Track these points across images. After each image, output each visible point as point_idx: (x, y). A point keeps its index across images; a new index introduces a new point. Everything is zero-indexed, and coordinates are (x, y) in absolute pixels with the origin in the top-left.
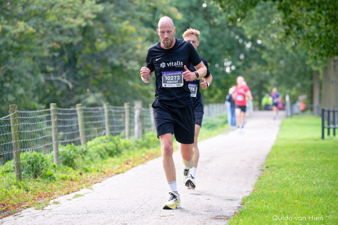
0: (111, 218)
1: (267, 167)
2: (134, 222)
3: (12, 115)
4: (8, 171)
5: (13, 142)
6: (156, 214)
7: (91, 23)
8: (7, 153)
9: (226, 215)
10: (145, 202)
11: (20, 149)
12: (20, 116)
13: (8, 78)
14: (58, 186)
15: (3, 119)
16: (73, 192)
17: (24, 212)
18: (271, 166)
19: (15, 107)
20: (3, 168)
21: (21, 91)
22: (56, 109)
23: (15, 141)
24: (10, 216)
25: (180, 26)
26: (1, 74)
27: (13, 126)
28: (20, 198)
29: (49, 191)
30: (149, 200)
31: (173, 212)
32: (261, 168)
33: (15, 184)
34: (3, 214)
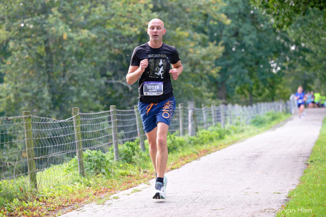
0: (166, 212)
1: (312, 162)
3: (75, 117)
4: (72, 169)
5: (76, 142)
6: (208, 208)
8: (71, 152)
9: (273, 208)
10: (198, 196)
11: (83, 148)
12: (82, 118)
13: (73, 82)
14: (117, 181)
15: (67, 121)
16: (131, 187)
17: (86, 207)
18: (316, 160)
19: (77, 110)
20: (68, 166)
21: (84, 93)
22: (116, 111)
23: (78, 141)
24: (74, 211)
25: (229, 31)
26: (67, 78)
27: (76, 127)
28: (83, 193)
29: (110, 187)
30: (202, 194)
31: (224, 206)
32: (306, 162)
33: (78, 181)
34: (67, 208)
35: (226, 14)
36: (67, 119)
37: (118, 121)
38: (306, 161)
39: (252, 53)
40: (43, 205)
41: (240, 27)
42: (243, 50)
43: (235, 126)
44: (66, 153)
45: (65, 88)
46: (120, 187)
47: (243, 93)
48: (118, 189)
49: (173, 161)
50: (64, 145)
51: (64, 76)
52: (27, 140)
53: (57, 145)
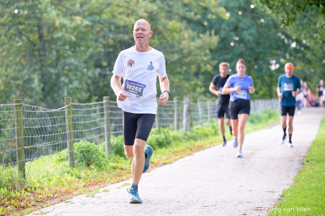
0: (156, 207)
1: (308, 161)
2: (178, 211)
3: (67, 107)
4: (62, 160)
5: (67, 132)
6: (199, 204)
8: (61, 142)
9: (266, 207)
10: (190, 192)
11: (73, 139)
12: (74, 108)
13: (66, 72)
14: (108, 174)
15: (58, 111)
16: (122, 181)
17: (75, 199)
18: (312, 160)
19: (69, 99)
20: (58, 157)
21: (76, 84)
22: (109, 102)
23: (69, 132)
24: (62, 202)
25: (228, 25)
26: (59, 68)
27: (68, 117)
28: (72, 185)
29: (100, 180)
30: (194, 190)
31: (216, 203)
32: (301, 161)
33: (68, 173)
34: (56, 200)
35: (226, 7)
36: (59, 109)
37: (111, 113)
38: (302, 161)
39: (252, 49)
40: (31, 195)
41: (239, 21)
42: (242, 45)
44: (56, 143)
46: (110, 180)
48: (108, 182)
49: (166, 156)
50: (55, 135)
51: (57, 66)
52: (17, 129)
53: (48, 135)
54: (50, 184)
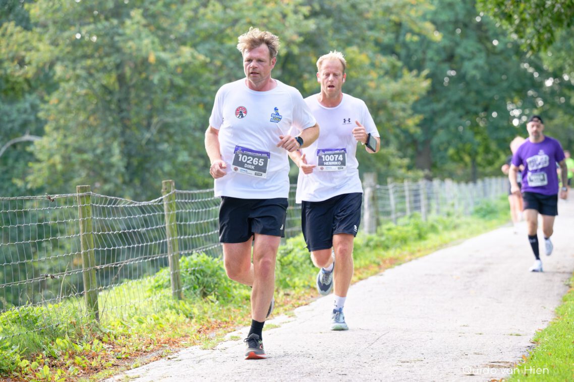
0: (321, 364)
2: (358, 371)
3: (167, 197)
4: (160, 287)
5: (168, 239)
6: (394, 358)
7: (296, 50)
8: (158, 257)
9: (508, 361)
10: (377, 337)
11: (180, 252)
12: (178, 199)
13: (165, 137)
14: (239, 310)
15: (152, 204)
17: (183, 353)
19: (170, 184)
20: (153, 282)
21: (183, 157)
23: (170, 239)
24: (161, 359)
25: (438, 52)
26: (154, 130)
27: (168, 215)
28: (178, 329)
29: (225, 319)
30: (385, 334)
31: (422, 356)
32: (566, 282)
33: (171, 308)
34: (151, 355)
35: (434, 22)
36: (153, 201)
38: (568, 280)
39: (478, 92)
40: (109, 348)
41: (457, 44)
42: (462, 85)
43: (445, 218)
44: (150, 259)
45: (151, 146)
46: (242, 320)
47: (461, 159)
48: (240, 323)
50: (147, 245)
51: (149, 126)
52: (83, 236)
53: (136, 246)
54: (140, 329)
